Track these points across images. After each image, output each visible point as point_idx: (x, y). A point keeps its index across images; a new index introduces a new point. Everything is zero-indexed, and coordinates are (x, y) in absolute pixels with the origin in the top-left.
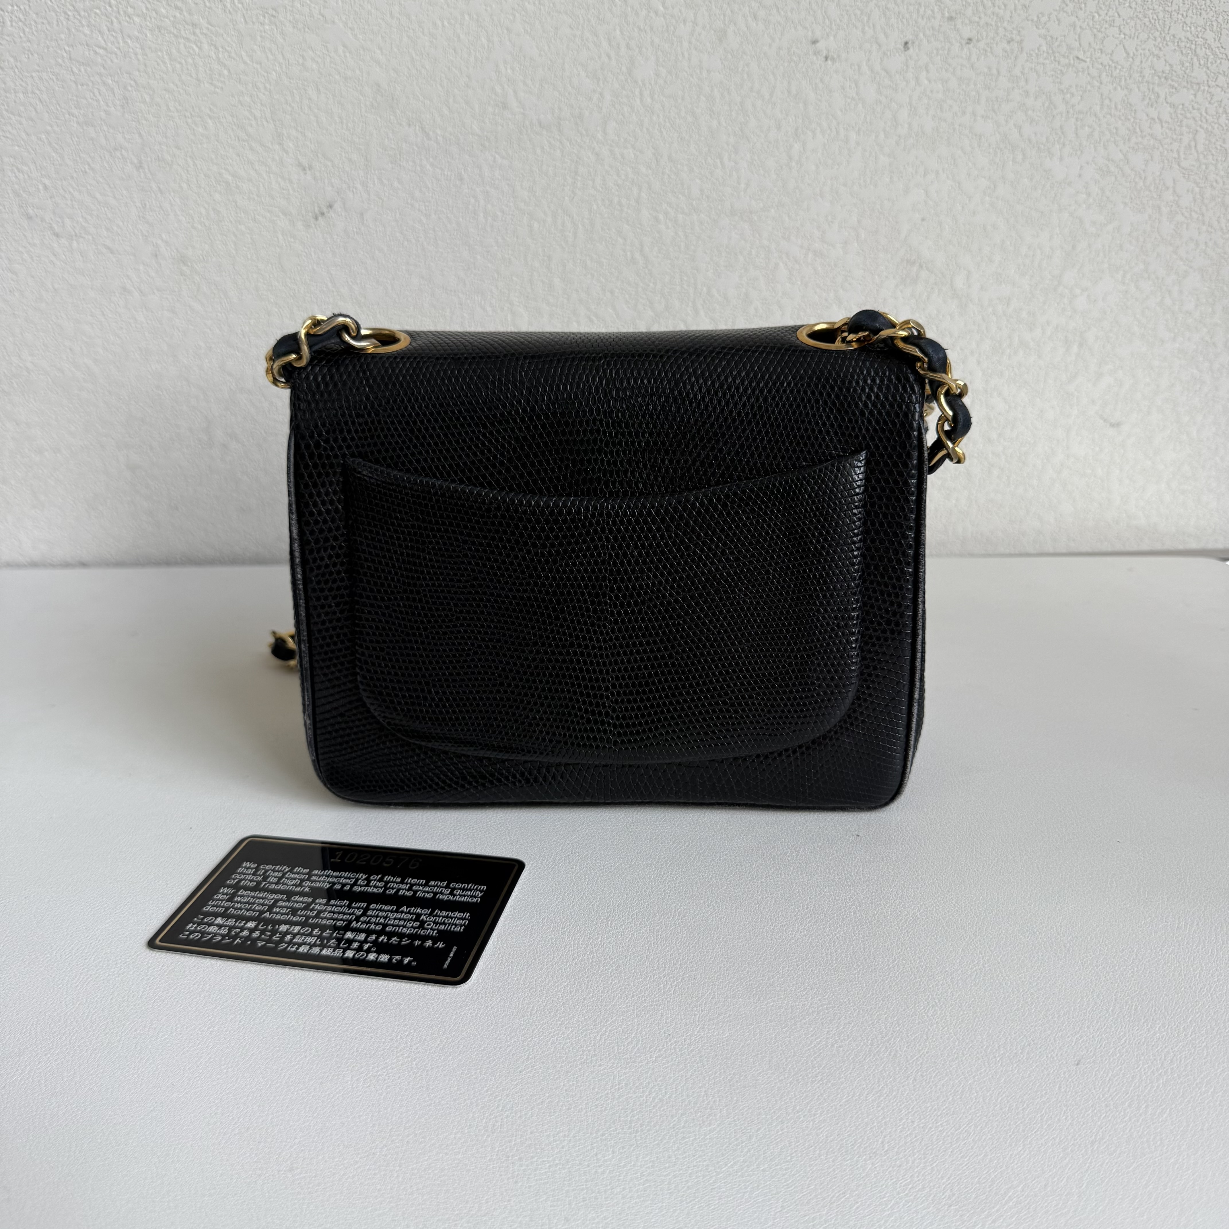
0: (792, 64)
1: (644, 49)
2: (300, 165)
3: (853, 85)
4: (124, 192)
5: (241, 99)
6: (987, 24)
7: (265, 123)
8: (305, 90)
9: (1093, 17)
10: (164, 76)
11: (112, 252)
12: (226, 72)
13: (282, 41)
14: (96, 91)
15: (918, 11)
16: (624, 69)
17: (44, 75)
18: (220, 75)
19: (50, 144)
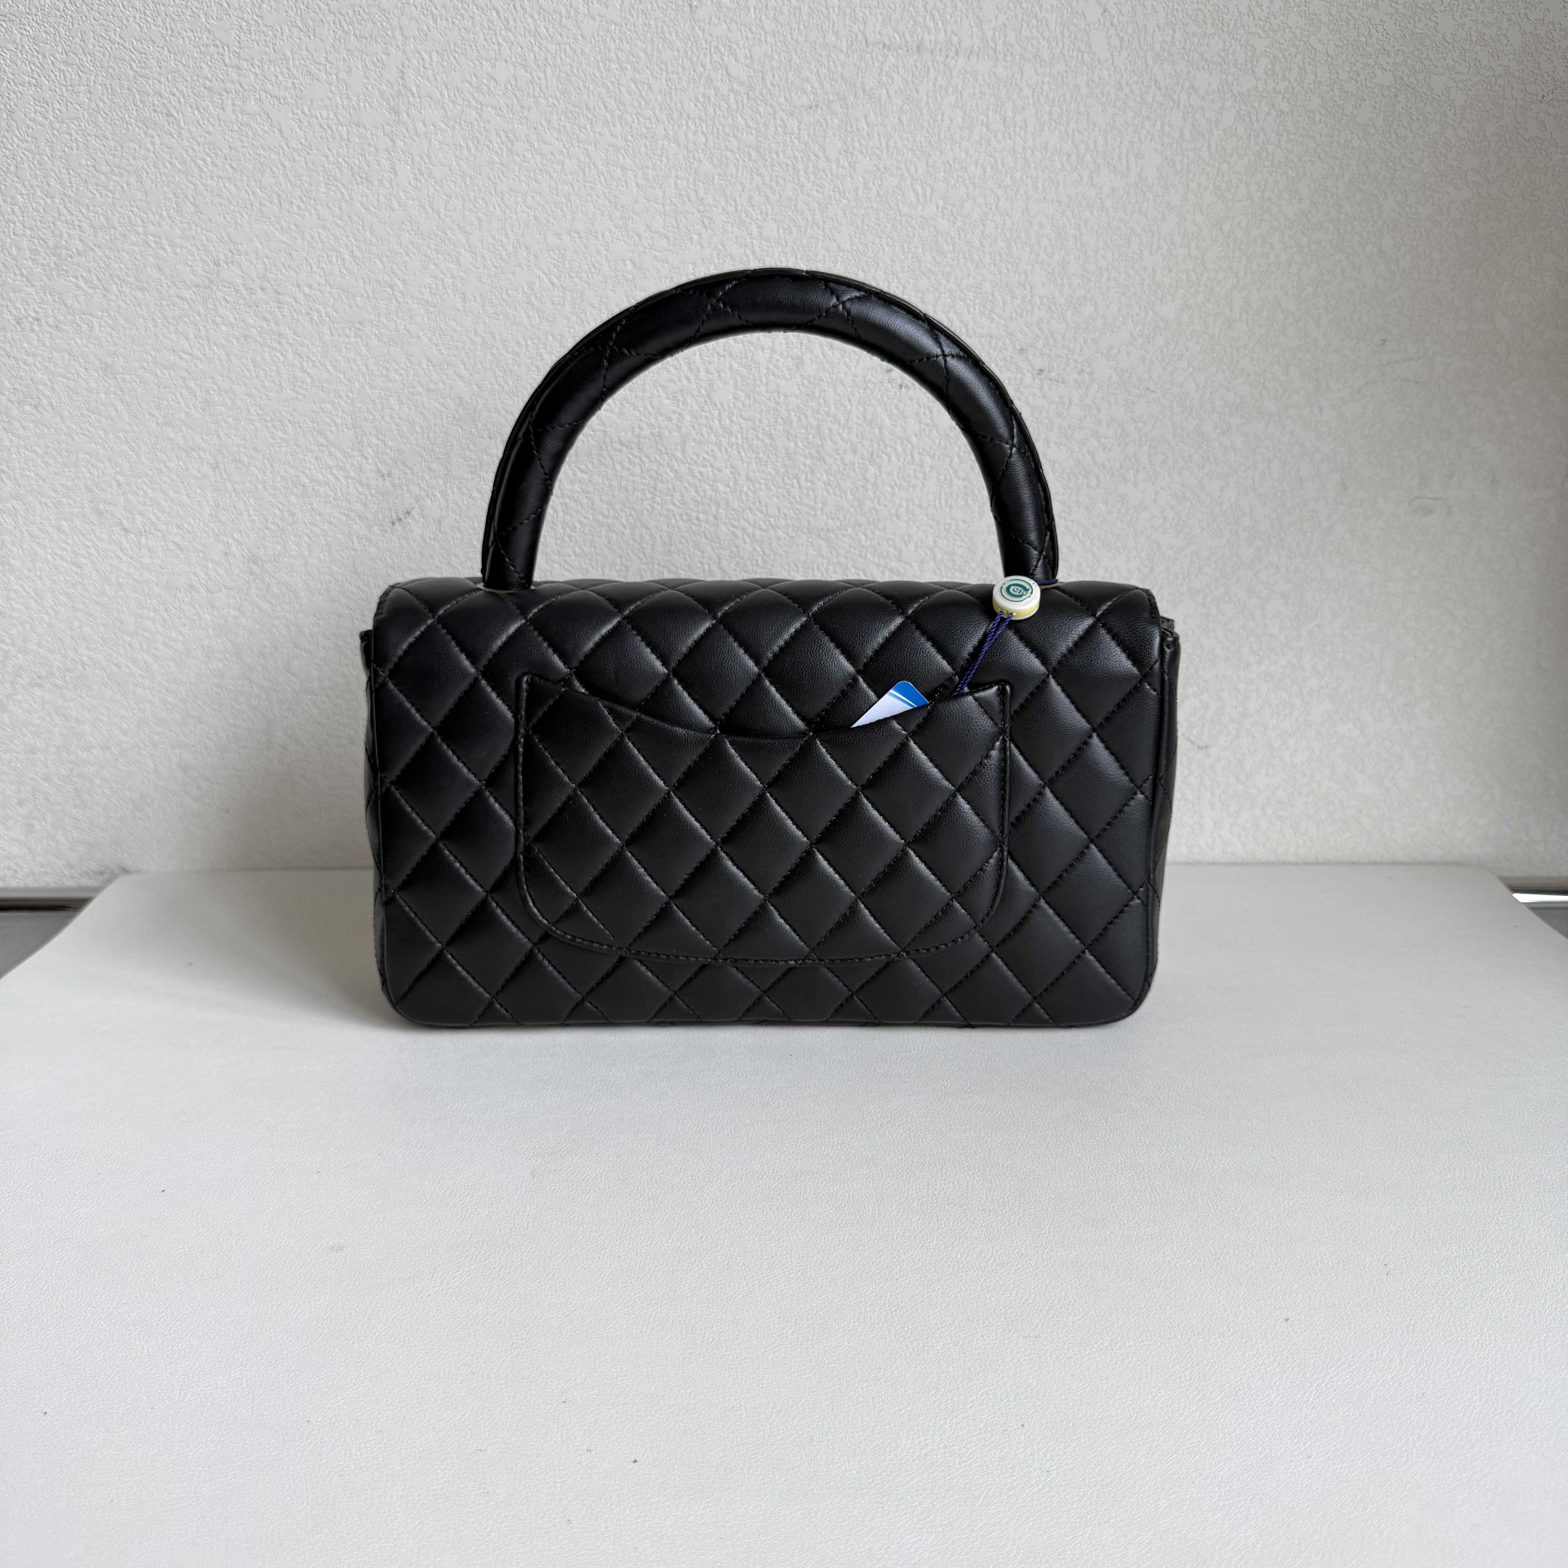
0: (868, 391)
1: (723, 374)
2: (379, 471)
3: (927, 412)
4: (198, 491)
5: (323, 406)
6: (1058, 356)
7: (345, 430)
8: (387, 400)
9: (1162, 351)
10: (247, 381)
11: (181, 549)
12: (309, 380)
13: (366, 352)
14: (178, 394)
15: (990, 343)
16: (703, 391)
17: (127, 377)
18: (303, 382)
19: (127, 442)
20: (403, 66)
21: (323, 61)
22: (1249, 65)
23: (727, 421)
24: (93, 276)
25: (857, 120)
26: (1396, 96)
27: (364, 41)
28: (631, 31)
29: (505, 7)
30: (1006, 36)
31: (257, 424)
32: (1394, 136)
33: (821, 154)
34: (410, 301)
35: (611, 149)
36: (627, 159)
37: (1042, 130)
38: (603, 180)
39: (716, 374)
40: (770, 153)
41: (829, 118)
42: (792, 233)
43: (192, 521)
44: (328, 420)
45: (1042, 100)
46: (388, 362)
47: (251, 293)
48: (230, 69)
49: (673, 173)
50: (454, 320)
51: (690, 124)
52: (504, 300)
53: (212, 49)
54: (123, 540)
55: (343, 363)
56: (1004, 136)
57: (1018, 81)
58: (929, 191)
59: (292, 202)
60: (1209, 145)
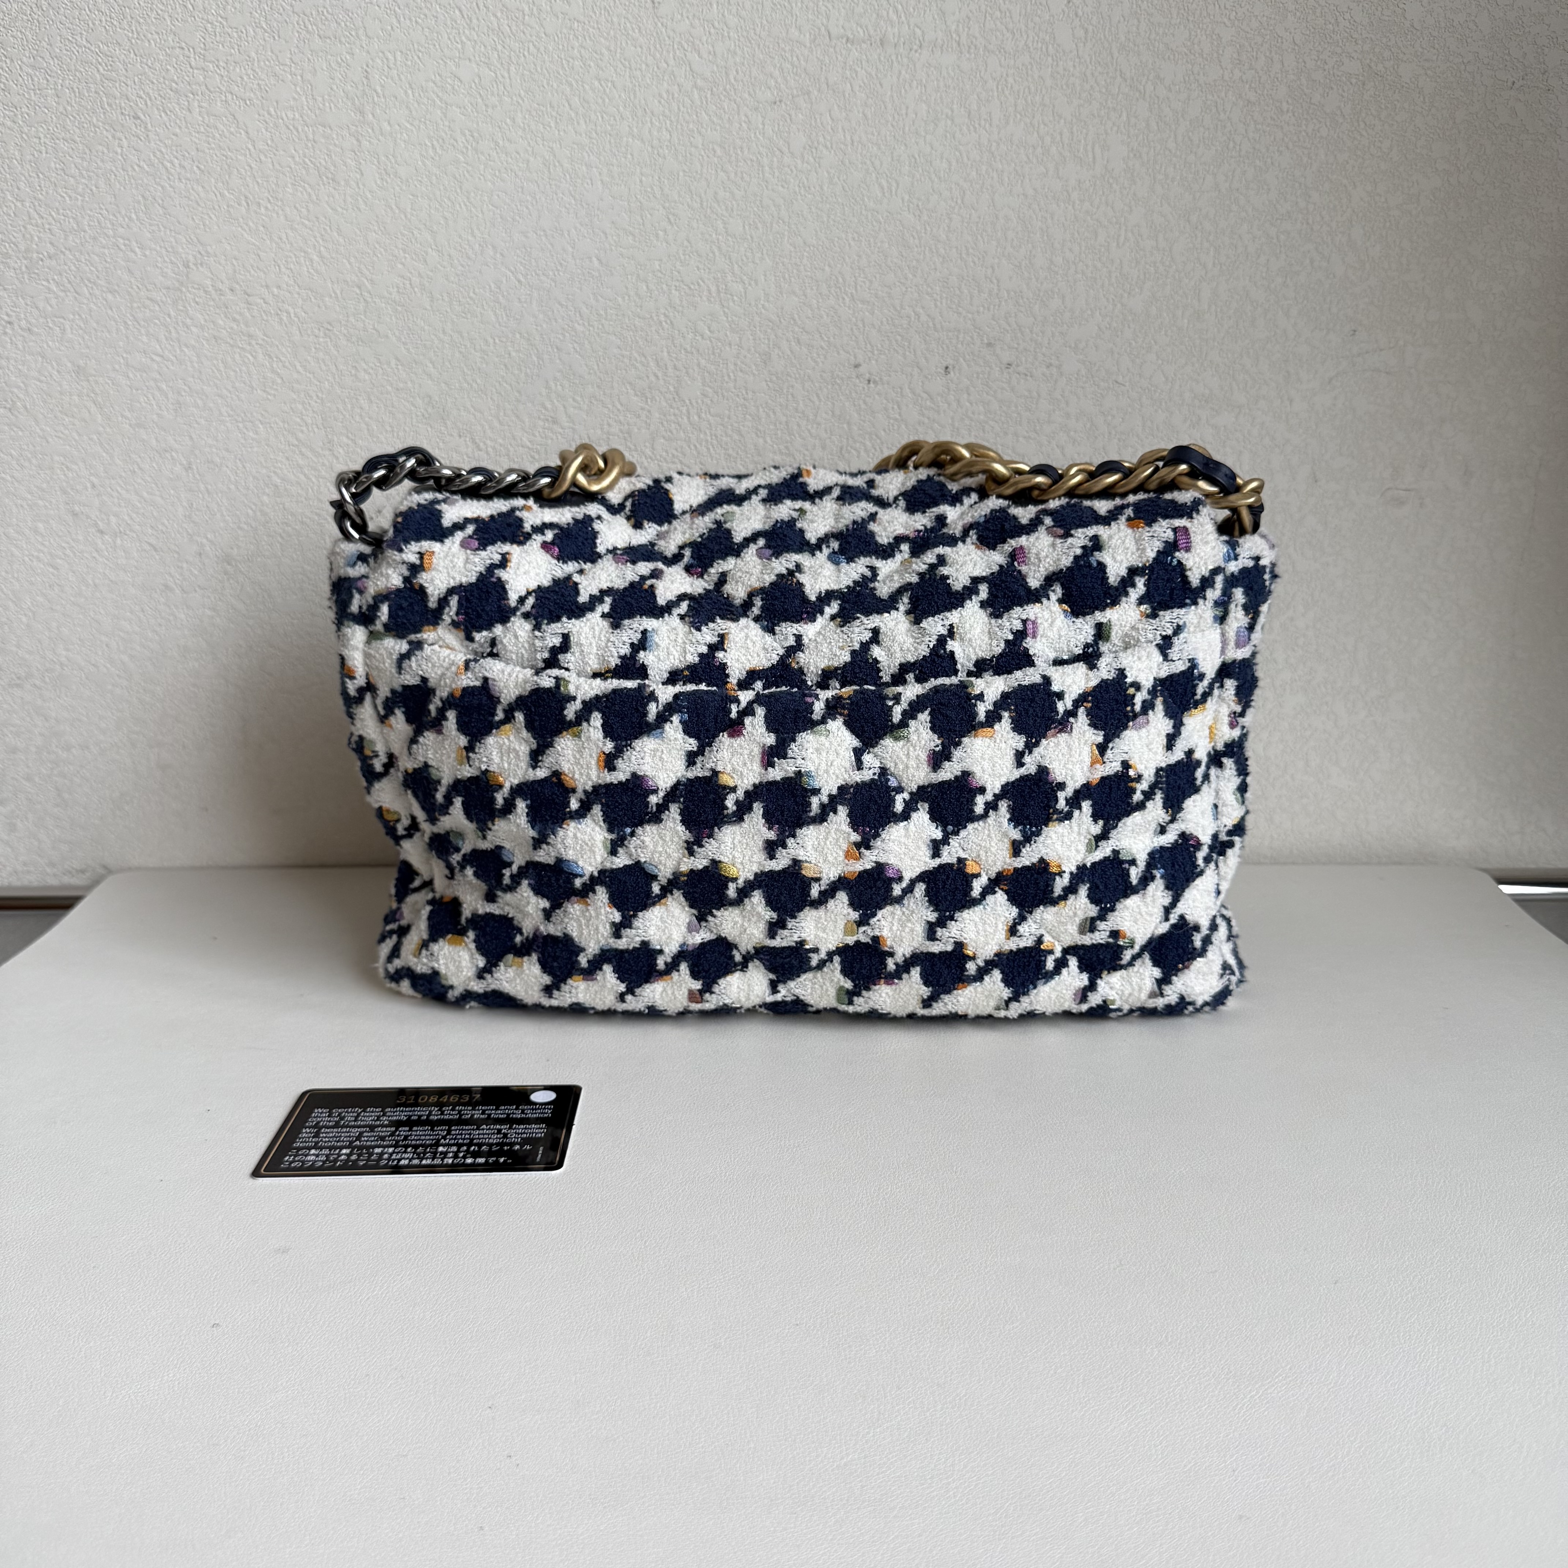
20: (367, 66)
21: (288, 62)
22: (1215, 55)
23: (696, 418)
24: (64, 279)
25: (821, 114)
26: (1364, 84)
27: (328, 41)
28: (594, 28)
29: (468, 6)
30: (969, 29)
31: (228, 424)
32: (1362, 125)
33: (785, 150)
34: (377, 300)
35: (575, 146)
36: (592, 157)
37: (1007, 123)
38: (568, 177)
39: (684, 371)
40: (734, 148)
41: (793, 113)
42: (757, 228)
43: (166, 522)
44: (298, 420)
45: (1007, 92)
46: (357, 362)
47: (221, 295)
48: (195, 71)
49: (638, 171)
50: (421, 319)
51: (654, 120)
52: (471, 298)
53: (178, 51)
54: (99, 542)
55: (313, 364)
56: (969, 130)
57: (982, 74)
58: (894, 185)
59: (259, 204)
60: (1175, 136)
